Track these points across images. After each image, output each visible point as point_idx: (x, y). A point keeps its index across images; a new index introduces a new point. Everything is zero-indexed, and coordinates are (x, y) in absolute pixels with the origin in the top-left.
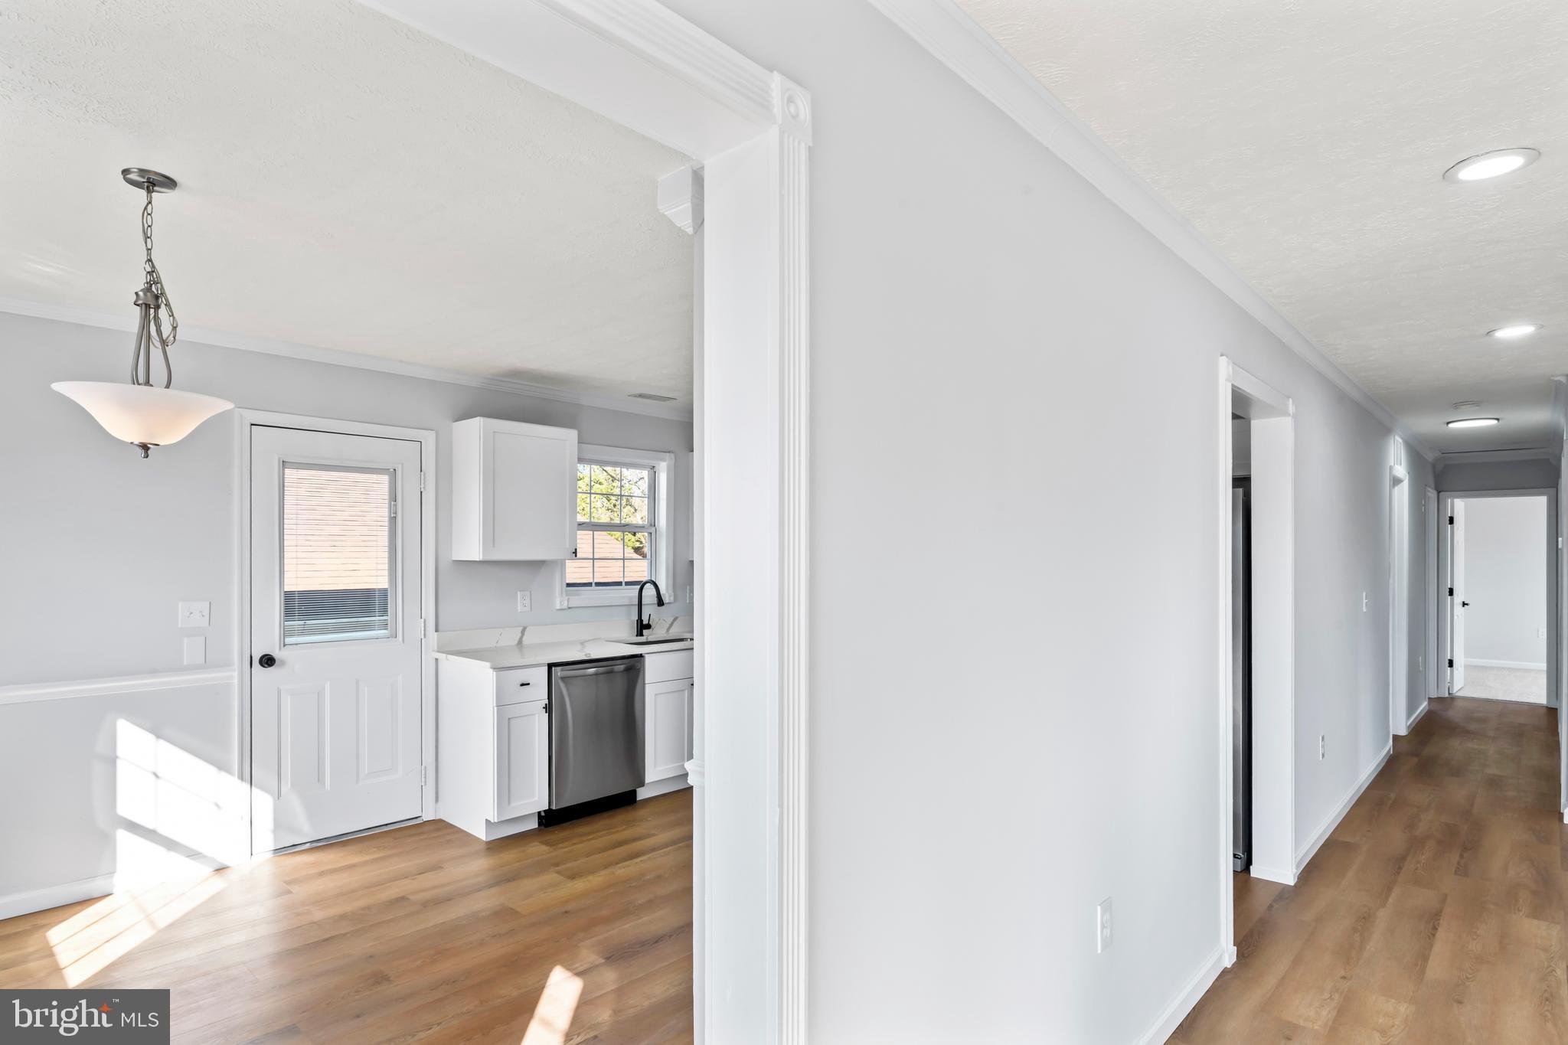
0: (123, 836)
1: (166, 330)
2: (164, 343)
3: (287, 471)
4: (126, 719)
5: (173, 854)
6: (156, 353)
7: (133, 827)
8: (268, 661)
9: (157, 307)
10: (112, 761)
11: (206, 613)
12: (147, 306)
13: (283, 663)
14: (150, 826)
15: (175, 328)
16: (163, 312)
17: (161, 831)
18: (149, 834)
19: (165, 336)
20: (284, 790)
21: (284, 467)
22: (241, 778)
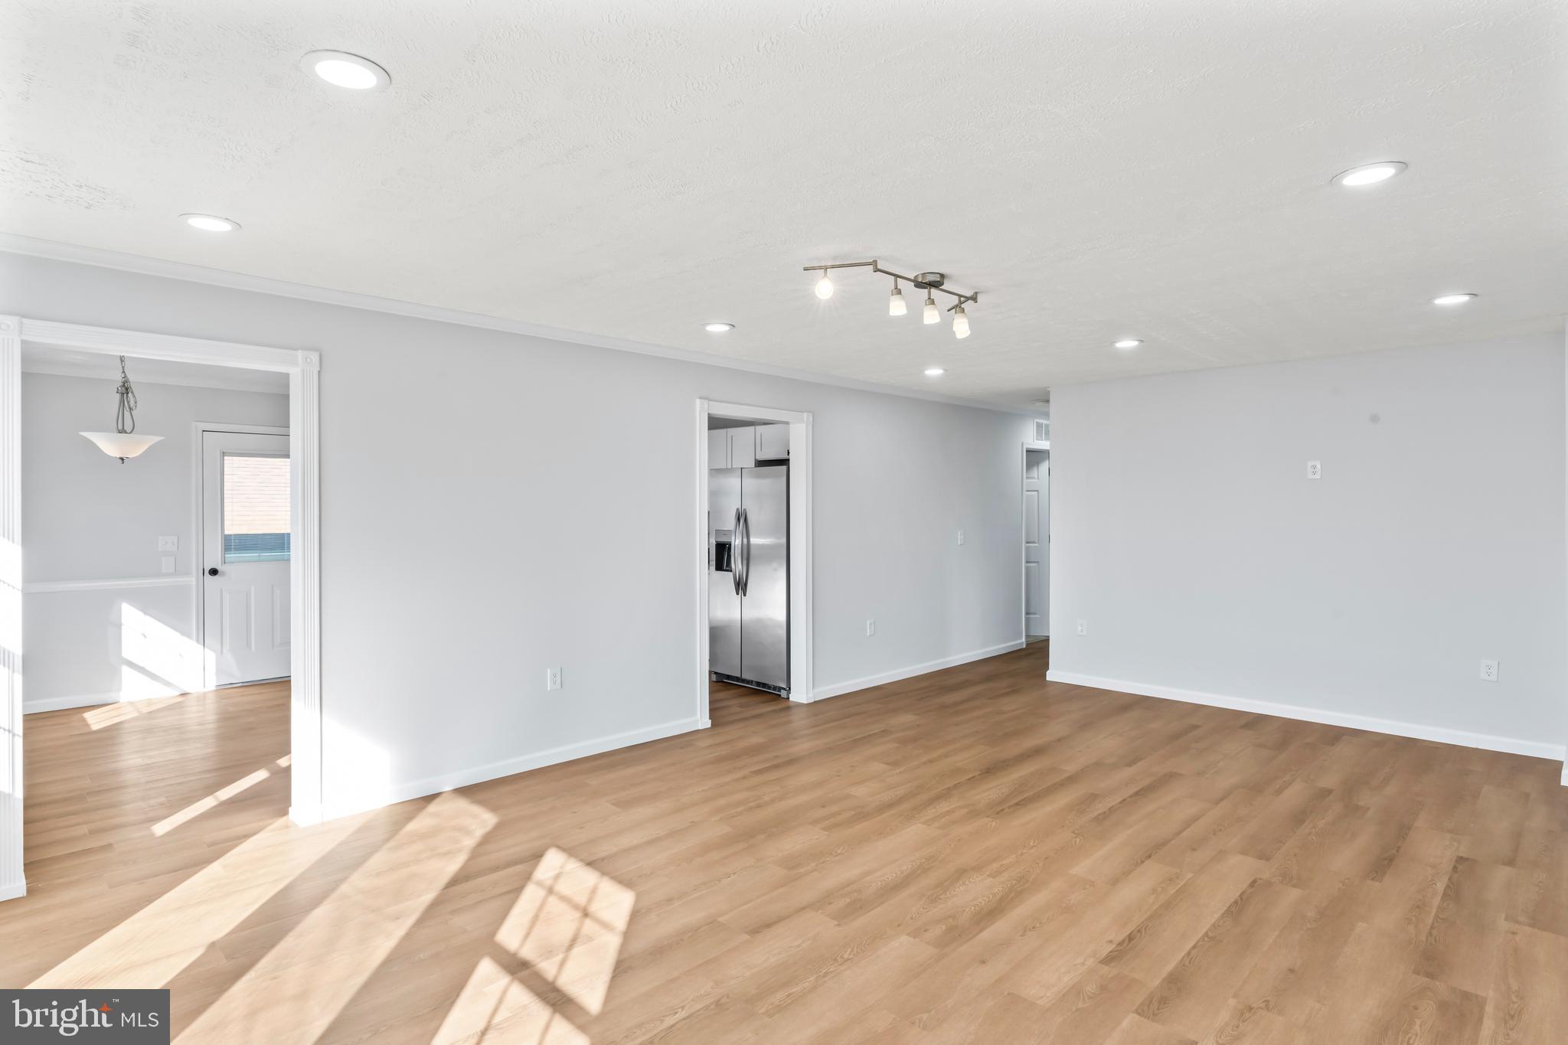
0: (125, 669)
1: (132, 403)
2: (131, 409)
3: (226, 458)
4: (128, 603)
5: (154, 682)
6: (127, 414)
7: (131, 664)
8: (214, 572)
9: (127, 393)
10: (119, 626)
11: (176, 543)
12: (123, 394)
13: (224, 574)
14: (141, 665)
15: (136, 402)
16: (130, 395)
17: (148, 668)
18: (141, 670)
19: (131, 406)
20: (224, 651)
21: (223, 456)
22: (198, 641)
